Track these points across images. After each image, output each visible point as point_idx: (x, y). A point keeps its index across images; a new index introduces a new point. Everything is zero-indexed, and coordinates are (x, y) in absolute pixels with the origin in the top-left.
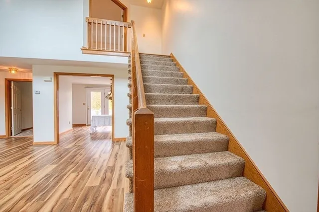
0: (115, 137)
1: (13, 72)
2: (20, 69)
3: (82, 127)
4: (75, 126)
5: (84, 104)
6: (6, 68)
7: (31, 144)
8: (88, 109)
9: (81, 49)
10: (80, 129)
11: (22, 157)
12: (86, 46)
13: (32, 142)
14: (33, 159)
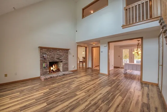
0: (143, 80)
1: (94, 44)
2: (96, 43)
3: (118, 69)
4: (115, 67)
5: (119, 56)
6: (92, 43)
7: (99, 73)
8: (121, 59)
9: (122, 27)
10: (117, 69)
11: (97, 78)
12: (124, 24)
13: (99, 72)
14: (101, 81)
